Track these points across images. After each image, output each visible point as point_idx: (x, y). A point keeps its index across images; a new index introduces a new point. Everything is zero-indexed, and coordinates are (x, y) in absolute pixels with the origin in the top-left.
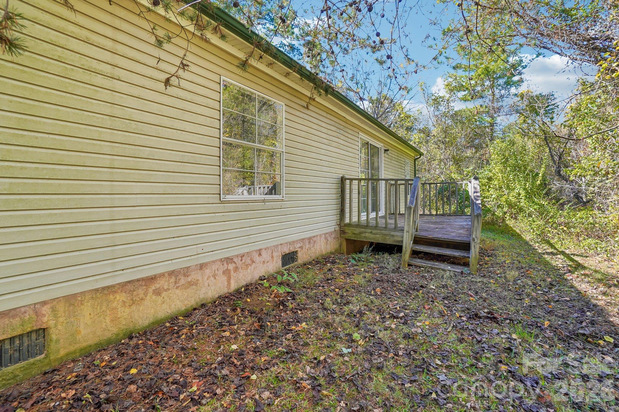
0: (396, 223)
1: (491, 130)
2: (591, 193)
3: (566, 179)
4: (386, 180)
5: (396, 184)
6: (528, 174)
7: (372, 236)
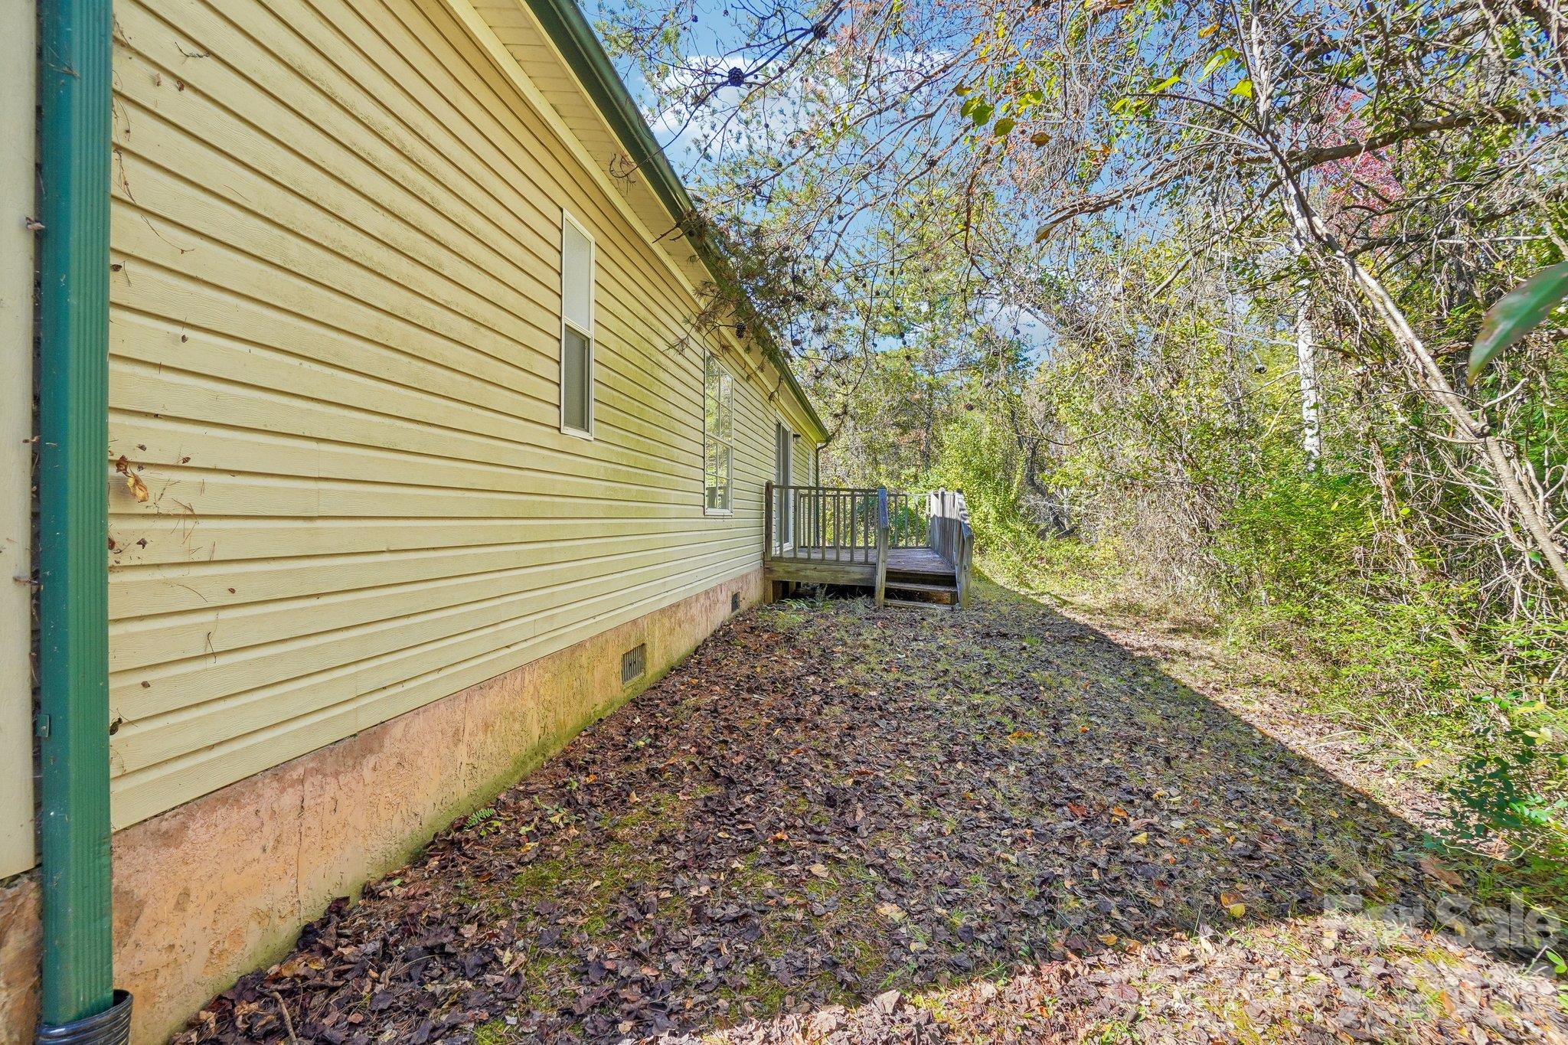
0: (838, 557)
1: (930, 395)
2: (1077, 516)
3: (1041, 490)
4: (796, 488)
5: (838, 495)
6: (998, 484)
7: (815, 574)
